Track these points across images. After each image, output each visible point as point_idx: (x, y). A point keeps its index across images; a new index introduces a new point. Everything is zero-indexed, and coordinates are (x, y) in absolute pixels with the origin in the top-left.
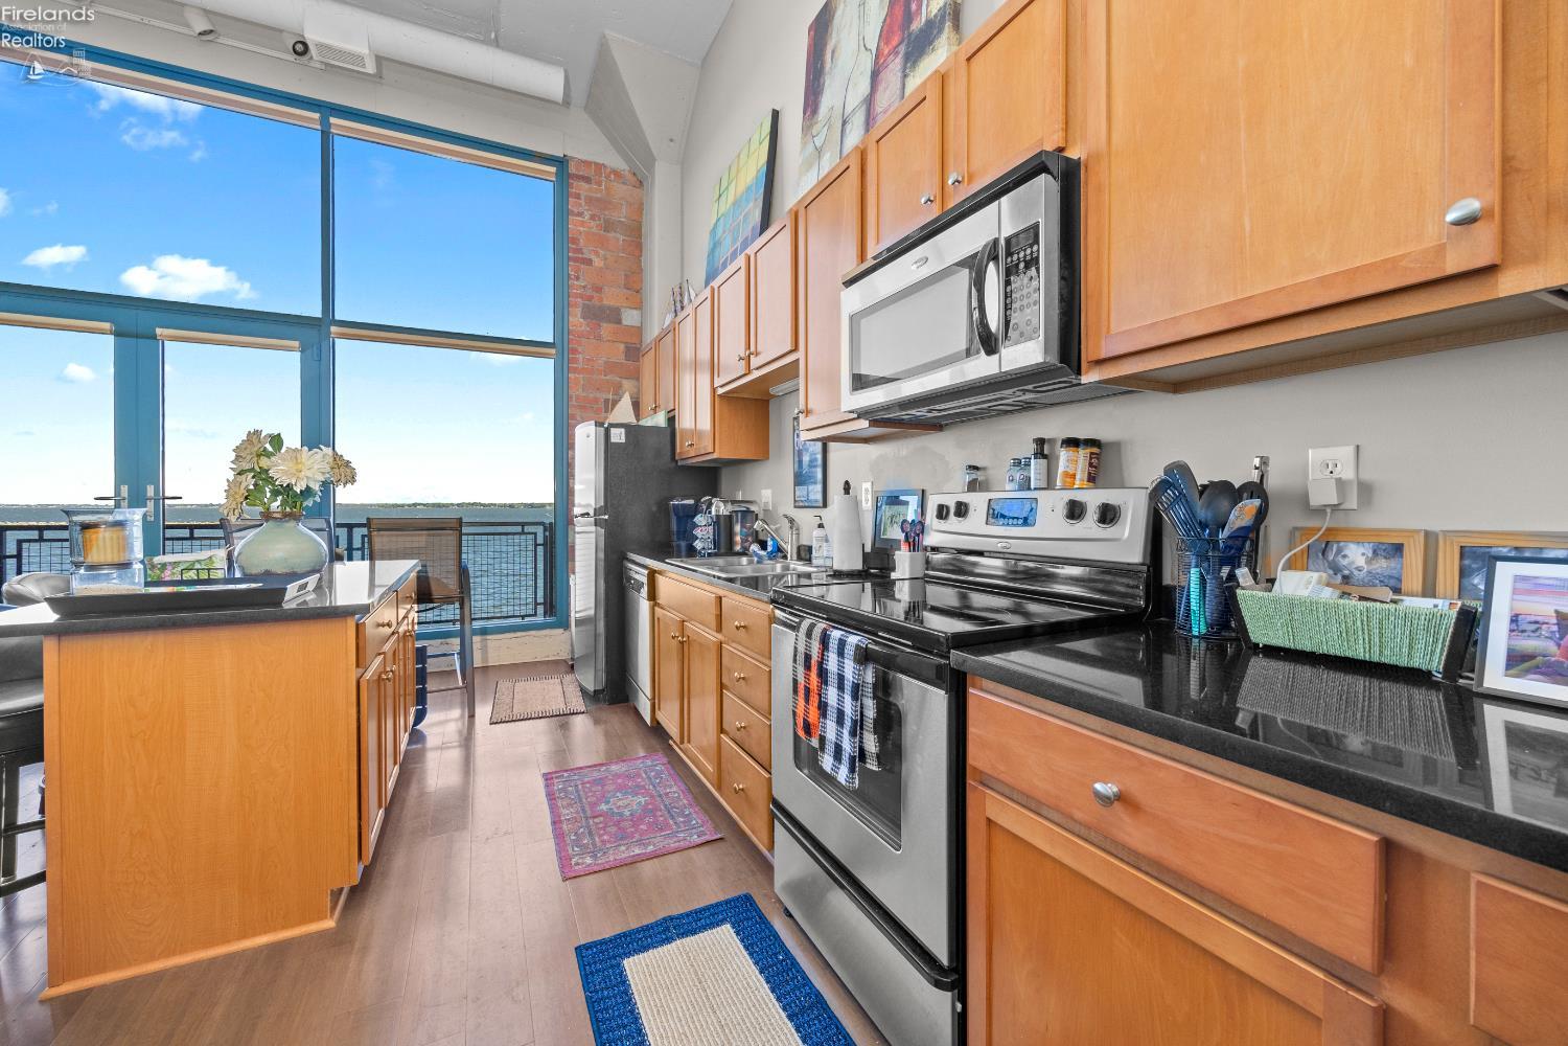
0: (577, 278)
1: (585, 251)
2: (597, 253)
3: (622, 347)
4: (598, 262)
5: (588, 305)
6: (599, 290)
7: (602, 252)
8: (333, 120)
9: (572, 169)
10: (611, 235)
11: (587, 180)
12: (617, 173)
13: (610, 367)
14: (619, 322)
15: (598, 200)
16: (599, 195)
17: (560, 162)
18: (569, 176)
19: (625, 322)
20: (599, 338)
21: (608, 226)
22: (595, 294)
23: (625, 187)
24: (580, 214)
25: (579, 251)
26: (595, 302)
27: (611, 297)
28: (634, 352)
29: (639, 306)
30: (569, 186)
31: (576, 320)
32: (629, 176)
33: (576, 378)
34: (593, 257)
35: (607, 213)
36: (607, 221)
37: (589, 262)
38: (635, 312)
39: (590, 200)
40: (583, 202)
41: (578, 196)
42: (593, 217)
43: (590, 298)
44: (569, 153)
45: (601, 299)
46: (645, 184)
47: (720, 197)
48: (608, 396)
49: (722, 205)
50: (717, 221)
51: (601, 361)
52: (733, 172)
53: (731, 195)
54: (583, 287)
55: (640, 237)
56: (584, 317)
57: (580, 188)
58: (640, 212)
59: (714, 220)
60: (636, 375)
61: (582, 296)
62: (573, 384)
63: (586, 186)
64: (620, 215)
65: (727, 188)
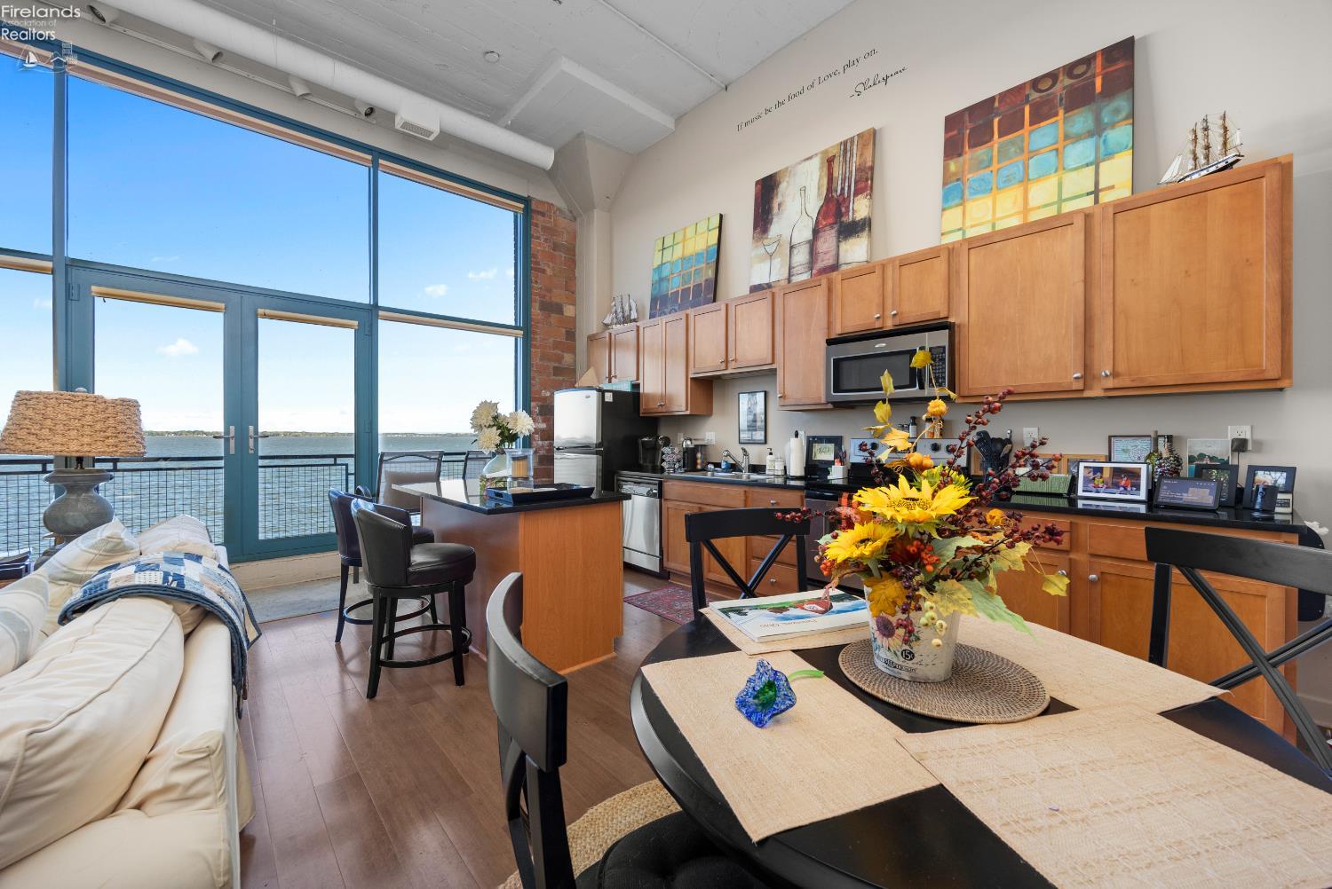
0: (536, 282)
1: (541, 263)
2: (549, 266)
3: (564, 330)
4: (549, 272)
5: (542, 301)
6: (549, 291)
7: (551, 265)
8: (381, 161)
9: (533, 206)
10: (557, 253)
11: (543, 214)
12: (559, 209)
13: (557, 345)
14: (561, 313)
15: (549, 228)
16: (549, 225)
17: (526, 201)
18: (531, 210)
19: (565, 314)
20: (550, 324)
21: (556, 247)
22: (547, 294)
23: (566, 221)
24: (538, 238)
25: (538, 263)
26: (547, 298)
27: (558, 296)
28: (571, 335)
29: (574, 303)
30: (532, 217)
31: (536, 310)
32: (567, 213)
33: (537, 351)
34: (546, 268)
35: (554, 238)
36: (554, 244)
37: (544, 271)
38: (571, 307)
39: (545, 229)
40: (540, 229)
41: (537, 225)
42: (546, 240)
43: (544, 296)
44: (532, 195)
45: (551, 298)
46: (578, 219)
47: (663, 249)
48: (556, 365)
49: (668, 256)
50: (662, 264)
51: (551, 340)
52: (679, 237)
53: (678, 252)
54: (541, 288)
55: (574, 255)
56: (540, 309)
57: (538, 219)
58: (574, 238)
59: (657, 262)
60: (572, 350)
61: (539, 295)
62: (533, 356)
63: (542, 218)
64: (563, 240)
65: (672, 246)
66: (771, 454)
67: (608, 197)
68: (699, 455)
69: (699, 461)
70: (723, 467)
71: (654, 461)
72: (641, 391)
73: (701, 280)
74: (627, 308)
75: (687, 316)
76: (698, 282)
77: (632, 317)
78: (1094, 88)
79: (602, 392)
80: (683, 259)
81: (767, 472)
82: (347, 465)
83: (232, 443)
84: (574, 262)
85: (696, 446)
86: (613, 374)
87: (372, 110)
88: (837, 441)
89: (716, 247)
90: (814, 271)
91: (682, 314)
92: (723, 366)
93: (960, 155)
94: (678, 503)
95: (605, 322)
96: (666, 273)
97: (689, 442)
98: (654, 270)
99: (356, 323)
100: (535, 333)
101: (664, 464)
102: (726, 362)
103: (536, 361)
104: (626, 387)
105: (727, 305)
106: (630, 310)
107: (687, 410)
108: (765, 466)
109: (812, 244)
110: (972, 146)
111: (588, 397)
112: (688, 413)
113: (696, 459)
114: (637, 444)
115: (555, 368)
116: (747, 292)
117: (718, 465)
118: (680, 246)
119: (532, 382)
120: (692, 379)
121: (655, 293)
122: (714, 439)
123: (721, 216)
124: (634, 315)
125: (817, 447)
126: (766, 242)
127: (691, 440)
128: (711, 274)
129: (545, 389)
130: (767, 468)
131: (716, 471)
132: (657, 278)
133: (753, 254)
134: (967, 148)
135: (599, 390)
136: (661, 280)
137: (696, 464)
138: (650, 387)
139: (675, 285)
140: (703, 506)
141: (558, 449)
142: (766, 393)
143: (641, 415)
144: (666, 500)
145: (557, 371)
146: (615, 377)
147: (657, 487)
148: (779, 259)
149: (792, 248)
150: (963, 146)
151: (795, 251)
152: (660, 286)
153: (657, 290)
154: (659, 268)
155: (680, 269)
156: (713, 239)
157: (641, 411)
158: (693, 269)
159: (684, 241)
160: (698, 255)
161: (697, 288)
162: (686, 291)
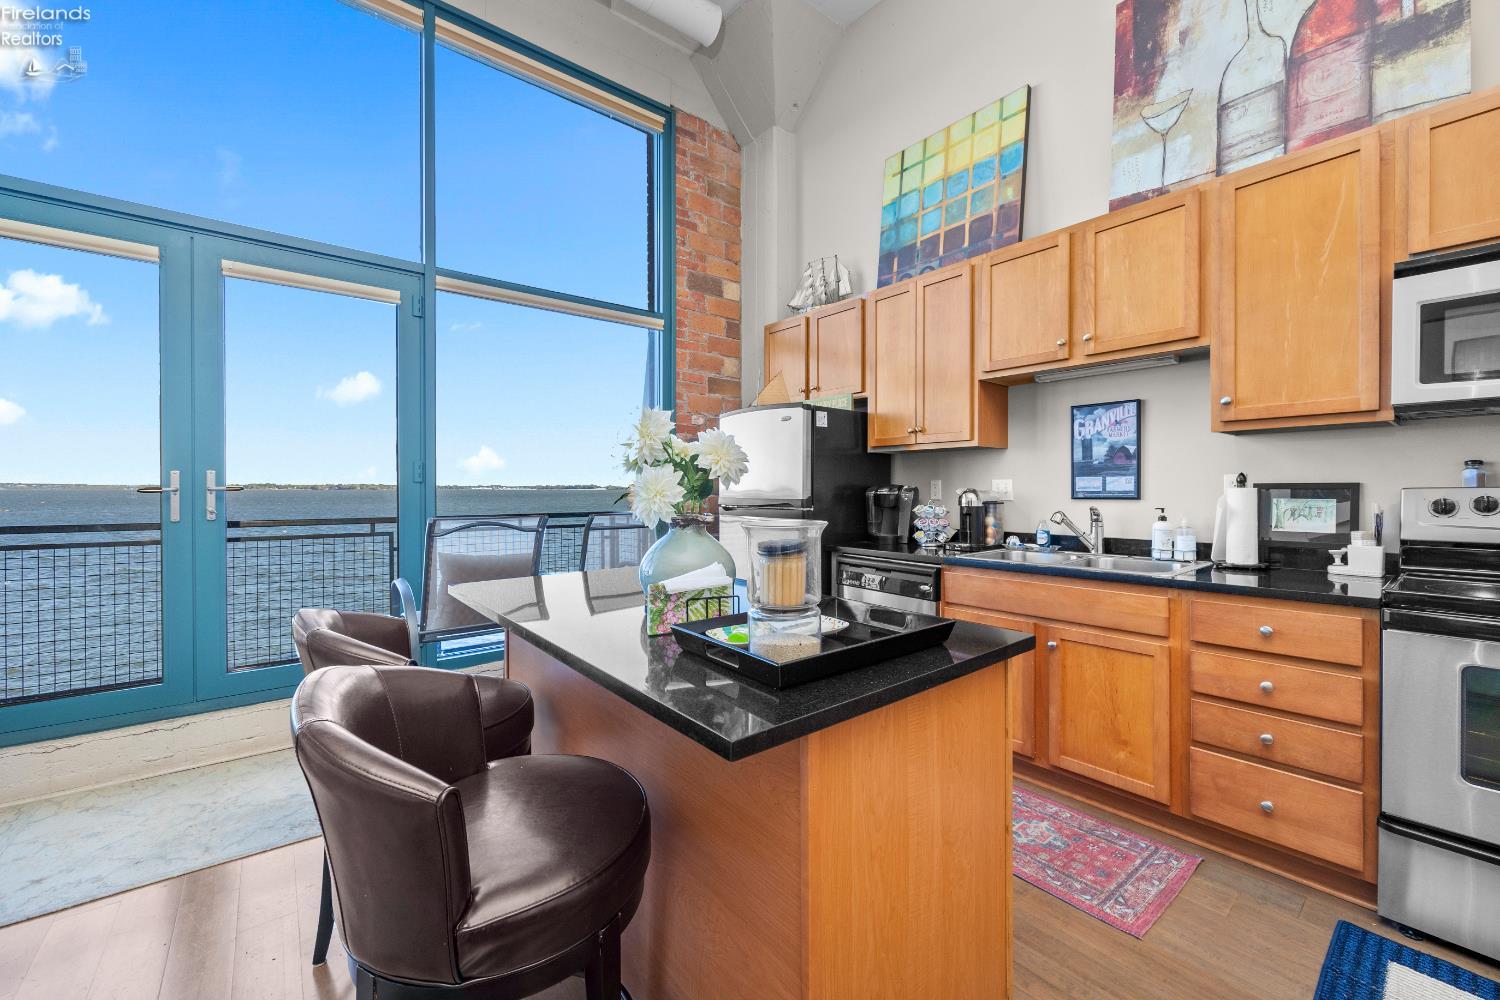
0: (683, 243)
1: (690, 213)
2: (701, 219)
3: (723, 322)
4: (702, 228)
5: (694, 274)
6: (703, 258)
7: (705, 218)
8: (437, 21)
9: (679, 123)
10: (714, 199)
11: (692, 136)
12: (717, 132)
13: (714, 344)
14: (720, 294)
15: (702, 159)
16: (702, 155)
17: (668, 112)
18: (678, 130)
19: (725, 296)
20: (703, 310)
21: (711, 190)
22: (700, 263)
23: (726, 150)
24: (686, 173)
25: (685, 213)
26: (699, 271)
27: (714, 267)
28: (734, 329)
29: (737, 279)
30: (676, 140)
31: (683, 288)
32: (728, 138)
33: (683, 353)
34: (698, 222)
35: (710, 175)
36: (710, 184)
37: (694, 227)
38: (735, 285)
39: (696, 159)
40: (688, 159)
41: (684, 153)
42: (698, 178)
43: (694, 267)
44: (676, 104)
45: (704, 269)
46: (744, 149)
47: (903, 170)
48: (712, 375)
49: (912, 180)
50: (902, 196)
51: (705, 336)
52: (935, 145)
53: (935, 170)
54: (690, 254)
55: (738, 205)
56: (689, 287)
57: (685, 143)
58: (739, 177)
59: (890, 193)
60: (736, 353)
61: (686, 263)
62: (678, 360)
63: (692, 143)
64: (722, 179)
65: (922, 162)
66: (1163, 519)
67: (795, 105)
68: (990, 520)
69: (990, 530)
70: (1040, 541)
72: (870, 409)
73: (990, 208)
74: (832, 279)
75: (973, 268)
76: (982, 212)
77: (842, 292)
79: (813, 410)
80: (946, 179)
81: (1155, 554)
82: (390, 534)
83: (175, 500)
84: (738, 215)
85: (986, 504)
86: (813, 384)
88: (1348, 494)
89: (1021, 145)
90: (1293, 144)
91: (964, 268)
92: (1061, 354)
94: (982, 613)
95: (794, 303)
96: (909, 207)
97: (972, 496)
98: (884, 208)
99: (397, 294)
100: (682, 324)
101: (919, 536)
102: (1070, 344)
103: (683, 369)
104: (845, 404)
105: (1069, 238)
106: (838, 279)
107: (972, 439)
108: (1149, 543)
109: (1286, 89)
111: (786, 419)
112: (975, 443)
113: (985, 527)
114: (865, 499)
115: (711, 380)
116: (1105, 210)
117: (1028, 538)
118: (940, 158)
119: (678, 401)
120: (984, 382)
121: (887, 246)
122: (1010, 489)
123: (1031, 90)
124: (845, 288)
125: (1281, 506)
126: (1147, 112)
127: (974, 492)
128: (1010, 194)
129: (697, 413)
130: (1156, 546)
131: (1031, 550)
132: (891, 220)
133: (1116, 140)
135: (807, 407)
136: (899, 223)
137: (985, 535)
138: (881, 405)
139: (932, 225)
140: (1042, 623)
141: (726, 509)
142: (1139, 403)
143: (869, 450)
144: (948, 604)
145: (714, 385)
146: (817, 389)
147: (930, 580)
148: (1188, 138)
149: (1222, 109)
151: (1234, 114)
152: (898, 233)
153: (893, 241)
154: (895, 204)
155: (940, 198)
156: (1014, 131)
157: (871, 443)
158: (969, 194)
159: (947, 149)
160: (980, 169)
161: (981, 225)
162: (954, 235)
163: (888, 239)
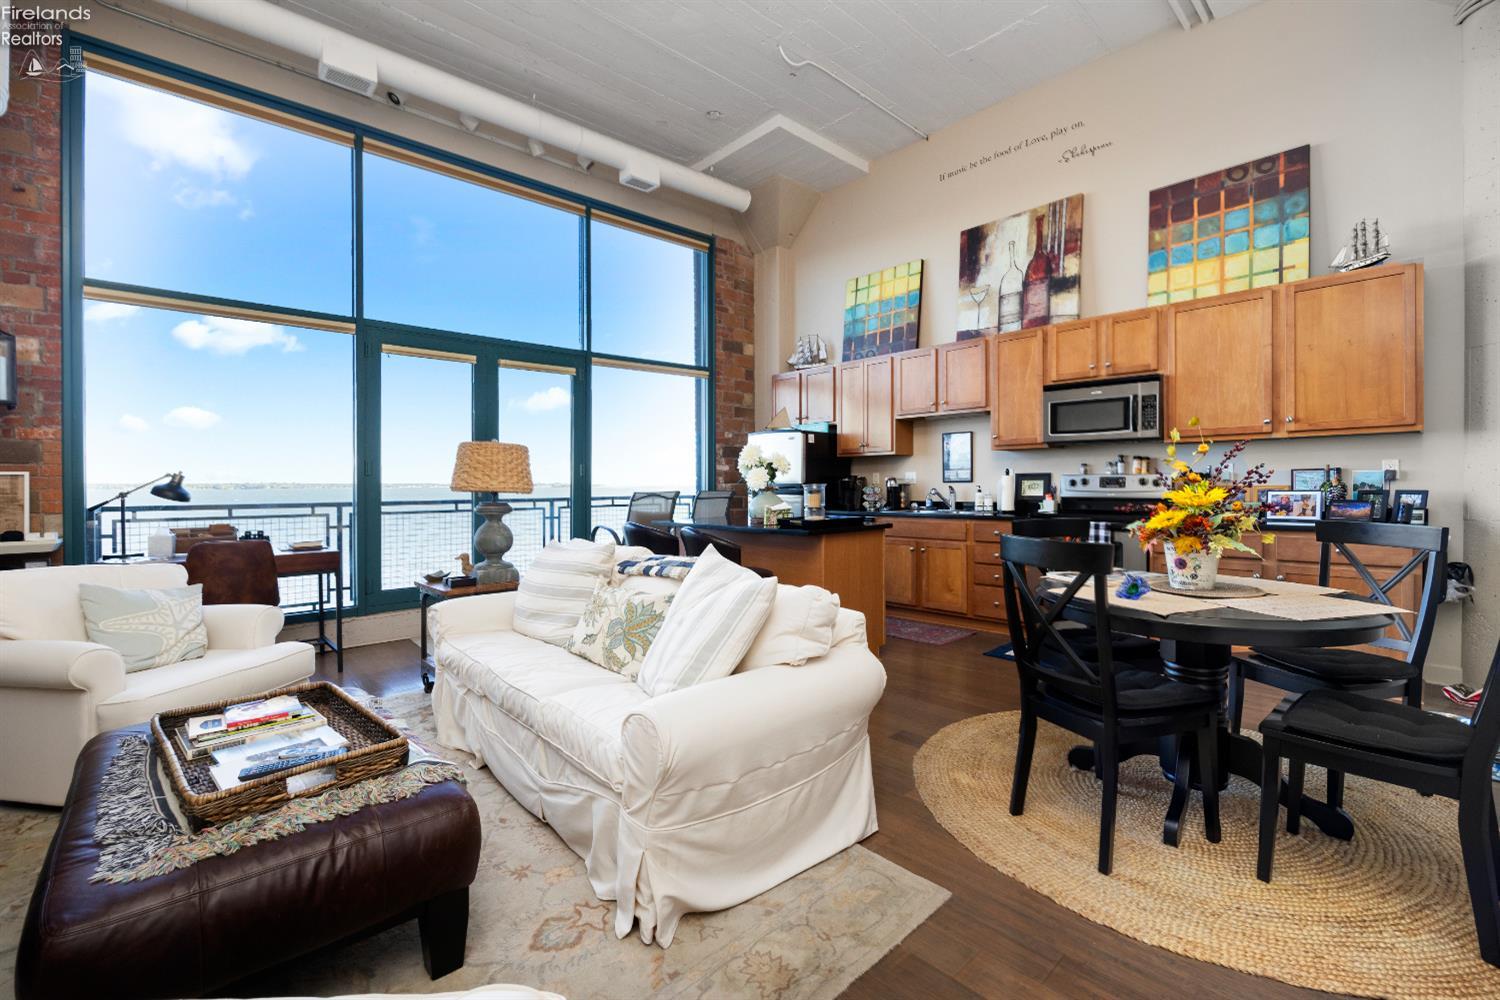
0: (720, 322)
1: (724, 302)
2: (730, 305)
3: (743, 370)
4: (731, 311)
5: (726, 341)
6: (731, 330)
7: (733, 303)
8: (592, 210)
9: (718, 245)
10: (738, 291)
11: (725, 252)
12: (738, 246)
13: (738, 385)
14: (741, 352)
15: (731, 266)
16: (731, 263)
17: (710, 240)
18: (717, 249)
19: (745, 353)
20: (732, 364)
21: (737, 285)
22: (729, 333)
23: (745, 257)
24: (721, 277)
25: (721, 302)
26: (730, 339)
27: (738, 334)
28: (750, 375)
29: (752, 341)
30: (715, 256)
31: (720, 351)
32: (746, 249)
33: (720, 392)
34: (729, 307)
35: (735, 275)
36: (736, 281)
37: (726, 310)
38: (750, 346)
39: (727, 267)
40: (723, 268)
41: (720, 264)
42: (728, 278)
43: (727, 336)
44: (716, 234)
45: (732, 337)
46: (756, 255)
47: (857, 290)
48: (737, 405)
49: (862, 297)
50: (856, 306)
51: (733, 380)
52: (875, 280)
53: (875, 294)
54: (724, 328)
55: (752, 292)
56: (724, 350)
57: (721, 258)
58: (752, 275)
59: (850, 303)
60: (751, 390)
61: (722, 334)
62: (718, 397)
63: (725, 257)
64: (742, 277)
65: (868, 288)
66: (980, 491)
68: (903, 494)
69: (903, 500)
70: (928, 505)
71: (851, 501)
72: (838, 431)
73: (903, 323)
74: (815, 348)
75: (892, 359)
76: (898, 325)
77: (821, 357)
78: (1278, 184)
79: (806, 434)
80: (881, 302)
81: (976, 508)
84: (752, 299)
85: (900, 485)
86: (804, 414)
87: (592, 164)
88: (1047, 478)
89: (918, 292)
90: (1025, 321)
91: (887, 358)
92: (933, 409)
93: (1164, 227)
94: (894, 539)
95: (791, 361)
96: (861, 313)
97: (893, 482)
98: (847, 311)
99: (573, 370)
100: (719, 374)
101: (866, 504)
102: (936, 404)
103: (720, 402)
104: (823, 429)
105: (937, 351)
106: (819, 349)
107: (892, 450)
108: (974, 503)
109: (1023, 296)
110: (1175, 220)
111: (792, 438)
112: (893, 453)
113: (900, 498)
115: (737, 409)
116: (954, 340)
117: (922, 503)
118: (877, 288)
119: (718, 423)
120: (898, 420)
121: (849, 333)
122: (915, 477)
123: (923, 262)
124: (823, 355)
125: (1026, 484)
126: (972, 290)
127: (894, 479)
128: (913, 318)
129: (728, 430)
130: (977, 504)
132: (850, 319)
133: (960, 301)
134: (1170, 221)
135: (804, 432)
136: (855, 321)
137: (900, 502)
138: (845, 428)
139: (872, 327)
140: (919, 540)
142: (972, 433)
143: (838, 456)
145: (739, 412)
146: (807, 418)
148: (988, 308)
149: (1001, 298)
150: (1166, 220)
151: (1005, 302)
152: (854, 328)
153: (851, 331)
154: (853, 309)
155: (878, 311)
156: (915, 284)
157: (839, 451)
158: (893, 312)
159: (881, 284)
160: (898, 299)
161: (898, 332)
162: (884, 335)
163: (849, 330)
